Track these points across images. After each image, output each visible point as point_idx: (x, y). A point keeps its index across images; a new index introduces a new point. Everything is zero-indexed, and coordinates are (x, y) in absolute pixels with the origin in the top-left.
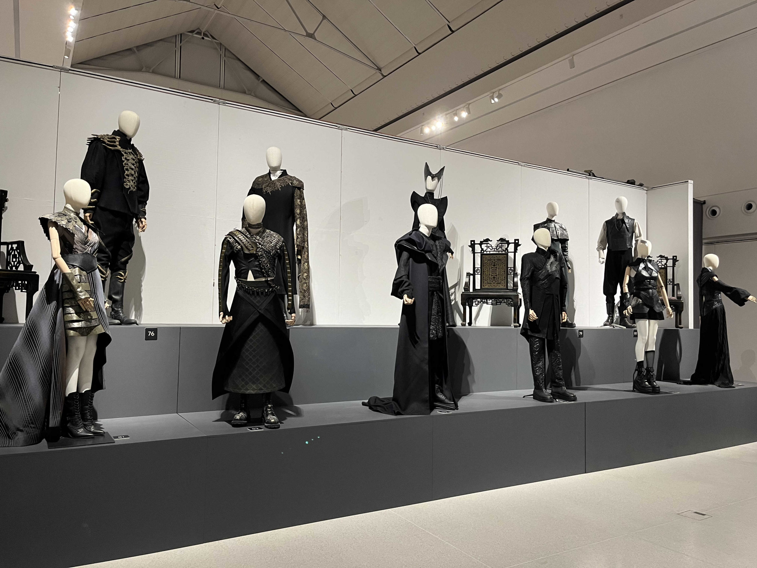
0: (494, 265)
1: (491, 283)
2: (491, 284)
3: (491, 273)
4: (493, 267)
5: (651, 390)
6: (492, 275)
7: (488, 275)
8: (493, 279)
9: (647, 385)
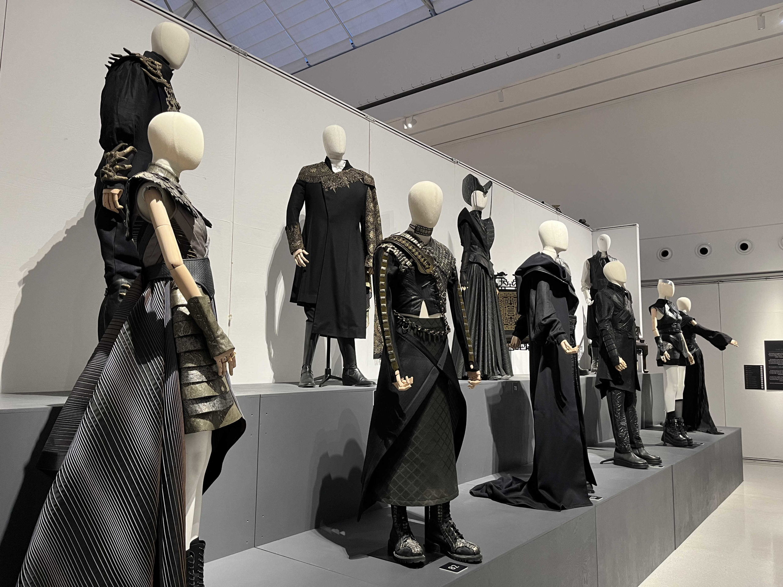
0: (511, 304)
1: (508, 324)
2: (508, 326)
3: (507, 313)
4: (509, 305)
5: (686, 443)
6: (508, 315)
7: (504, 315)
8: (510, 319)
9: (682, 438)
